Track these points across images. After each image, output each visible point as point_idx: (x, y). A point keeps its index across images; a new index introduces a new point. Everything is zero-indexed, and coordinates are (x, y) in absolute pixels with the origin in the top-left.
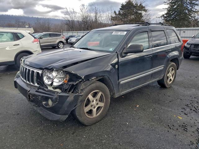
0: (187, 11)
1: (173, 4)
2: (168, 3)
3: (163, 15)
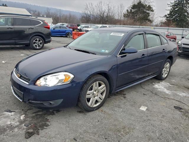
0: (186, 14)
1: (175, 7)
2: (171, 5)
3: (166, 15)
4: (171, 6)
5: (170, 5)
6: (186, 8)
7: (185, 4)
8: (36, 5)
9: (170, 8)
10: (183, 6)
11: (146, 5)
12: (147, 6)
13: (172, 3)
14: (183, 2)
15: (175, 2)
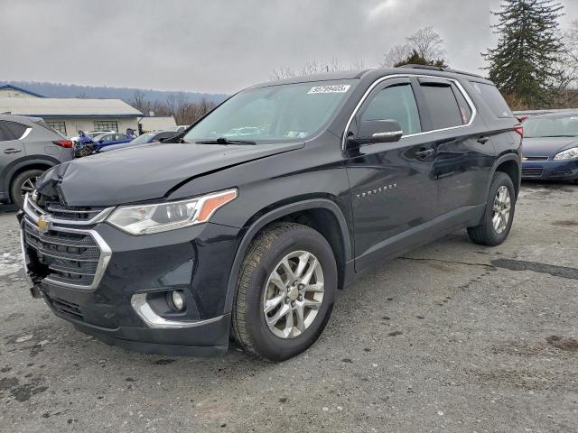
4: (491, 59)
5: (487, 57)
6: (533, 58)
7: (527, 50)
8: (78, 84)
9: (488, 64)
10: (521, 56)
11: (432, 62)
12: (435, 62)
13: (493, 51)
14: (522, 45)
15: (500, 47)
